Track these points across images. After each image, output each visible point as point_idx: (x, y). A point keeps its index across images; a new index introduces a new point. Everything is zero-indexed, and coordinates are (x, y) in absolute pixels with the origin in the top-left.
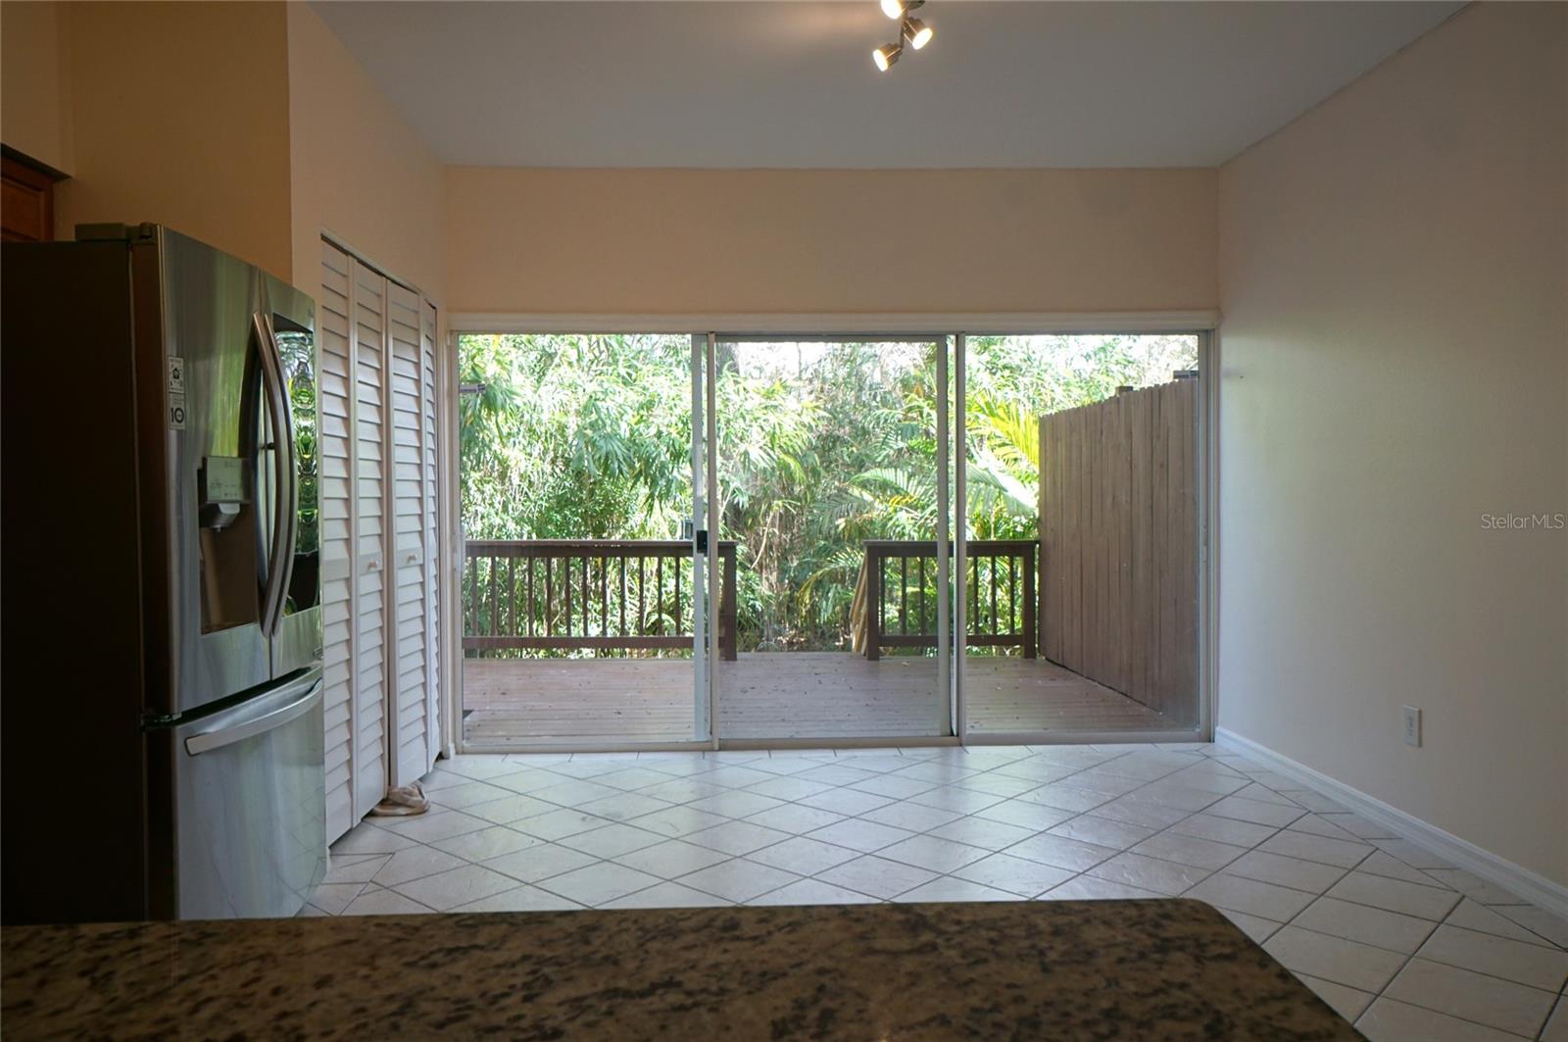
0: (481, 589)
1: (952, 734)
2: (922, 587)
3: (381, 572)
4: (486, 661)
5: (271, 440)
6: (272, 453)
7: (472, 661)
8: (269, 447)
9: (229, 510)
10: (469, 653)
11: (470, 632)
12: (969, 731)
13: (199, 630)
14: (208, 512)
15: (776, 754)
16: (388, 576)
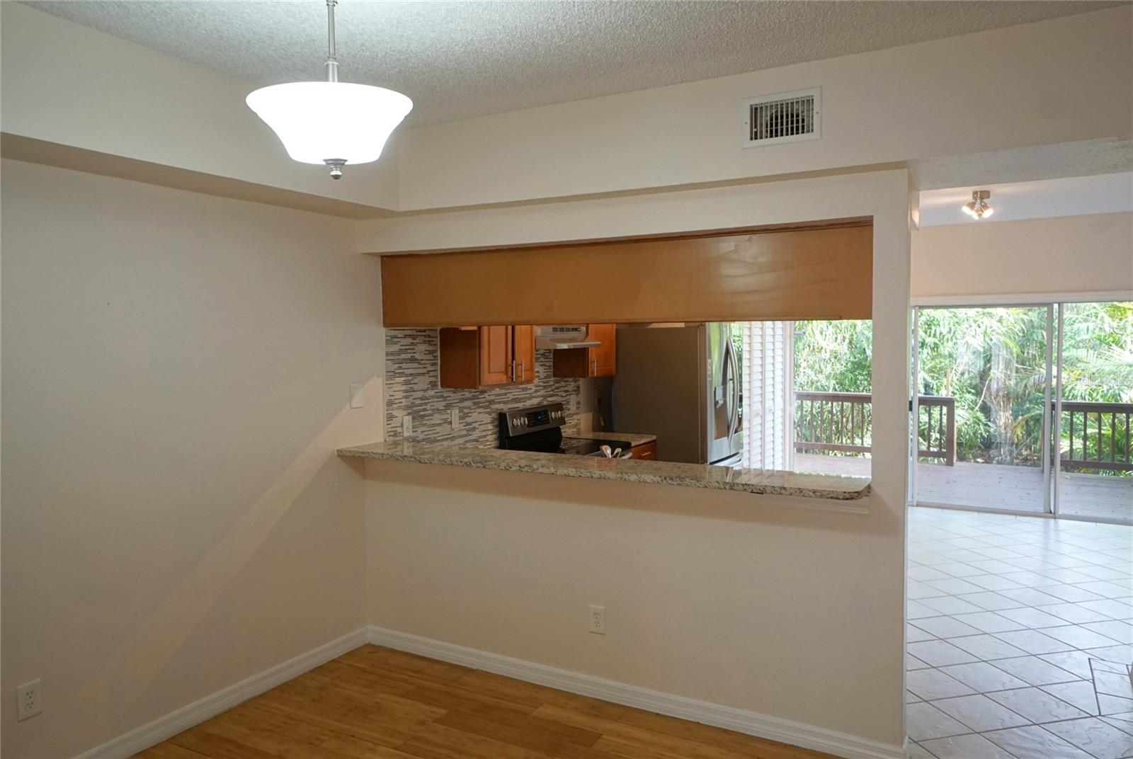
0: (806, 416)
1: (1051, 512)
2: (1100, 429)
3: (762, 416)
4: (810, 455)
5: (731, 377)
6: (731, 382)
7: (800, 455)
8: (731, 380)
9: (721, 402)
10: (799, 450)
11: (799, 439)
12: (1061, 511)
13: (713, 438)
14: (716, 403)
15: (945, 511)
16: (763, 417)
